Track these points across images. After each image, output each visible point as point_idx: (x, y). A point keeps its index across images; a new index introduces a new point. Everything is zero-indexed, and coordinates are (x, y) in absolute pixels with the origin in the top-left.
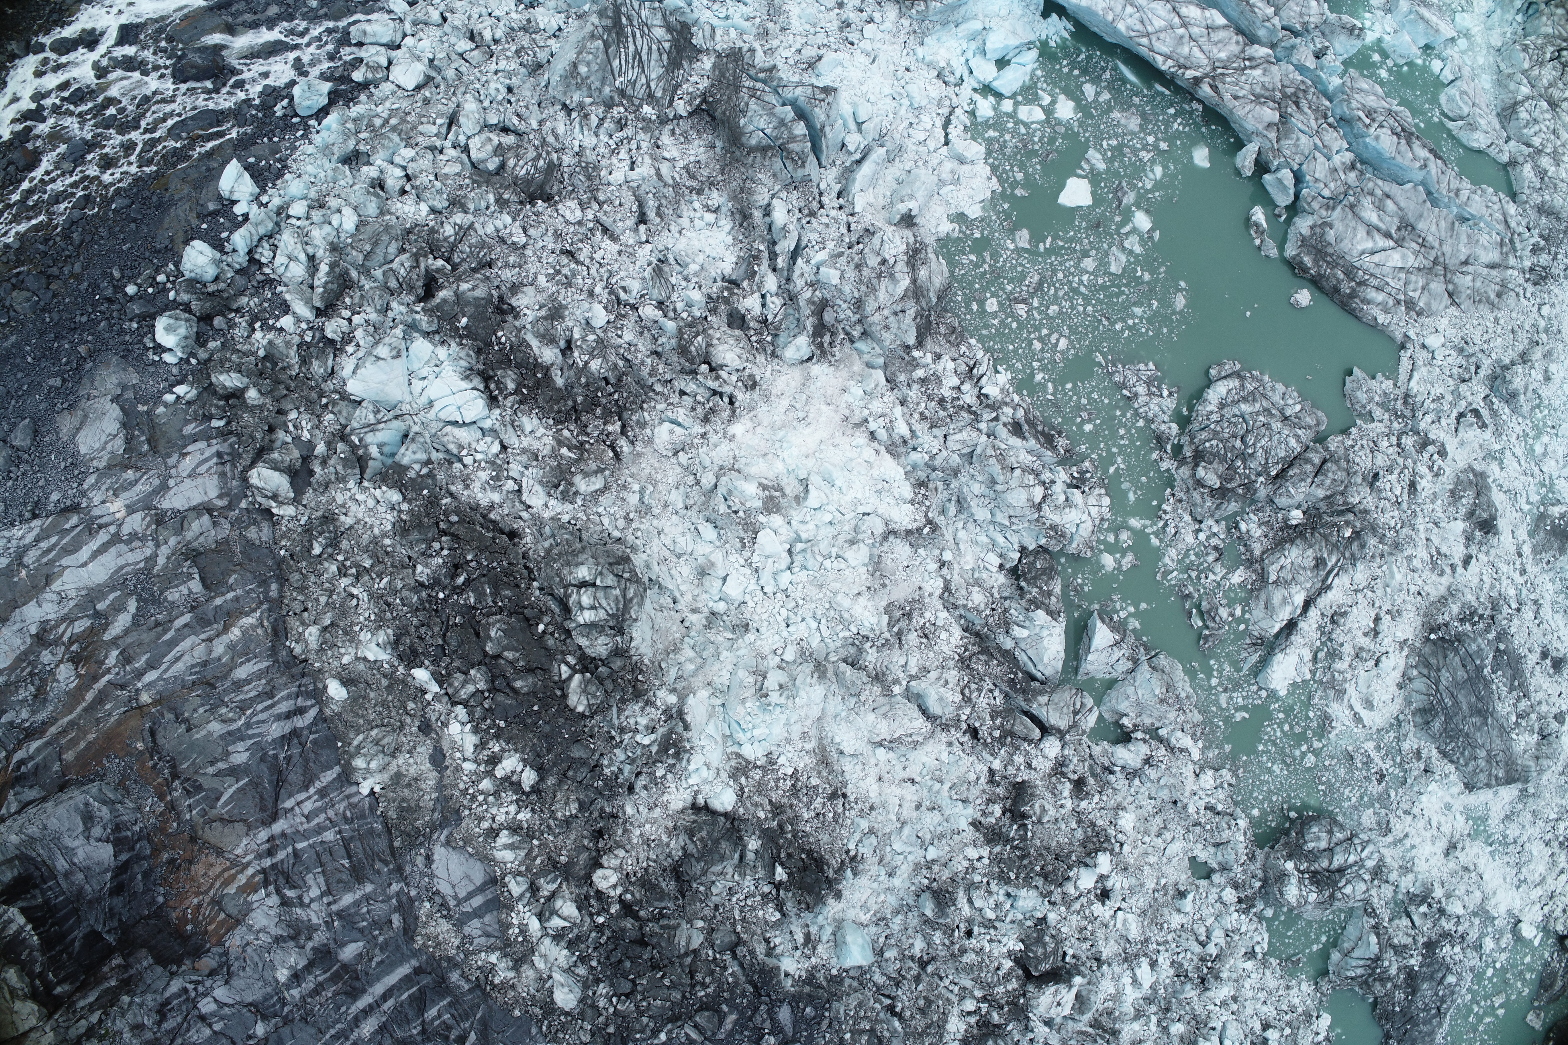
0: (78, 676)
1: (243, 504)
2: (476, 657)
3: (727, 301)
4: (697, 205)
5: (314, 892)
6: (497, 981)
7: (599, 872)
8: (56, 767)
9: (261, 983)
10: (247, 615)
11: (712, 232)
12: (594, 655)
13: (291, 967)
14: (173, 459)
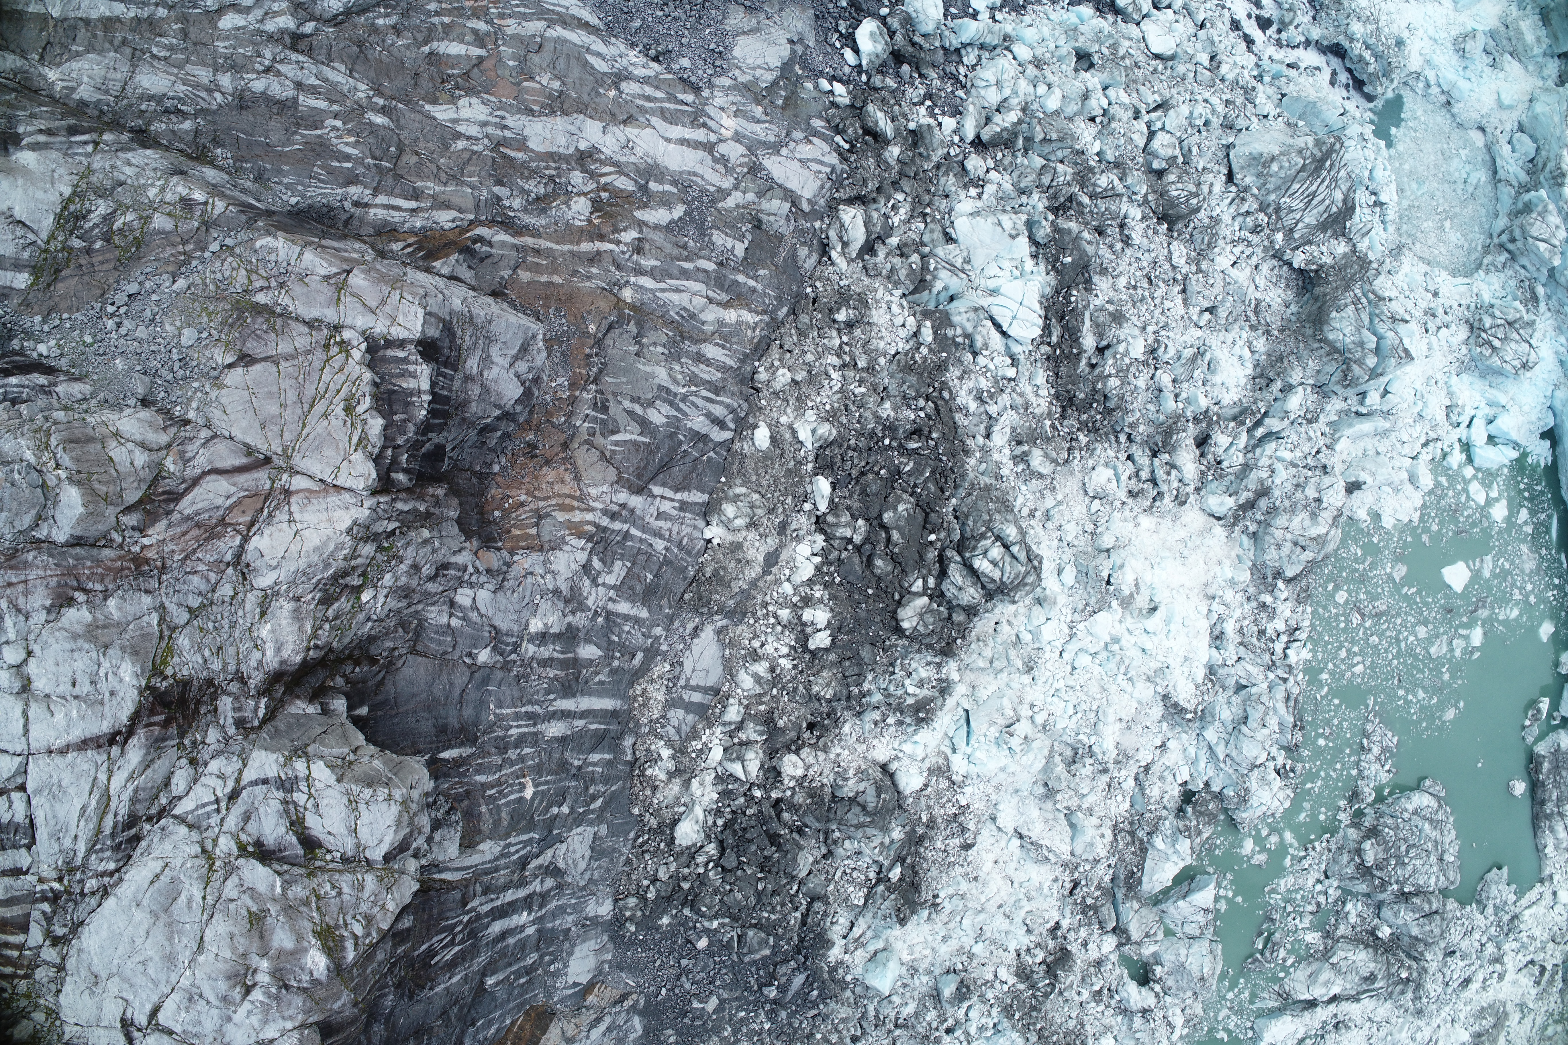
0: (589, 221)
2: (873, 513)
3: (1210, 423)
4: (1244, 335)
5: (611, 579)
6: (648, 772)
7: (793, 757)
8: (506, 273)
9: (515, 617)
10: (750, 311)
11: (1237, 364)
12: (948, 594)
13: (546, 625)
14: (798, 135)
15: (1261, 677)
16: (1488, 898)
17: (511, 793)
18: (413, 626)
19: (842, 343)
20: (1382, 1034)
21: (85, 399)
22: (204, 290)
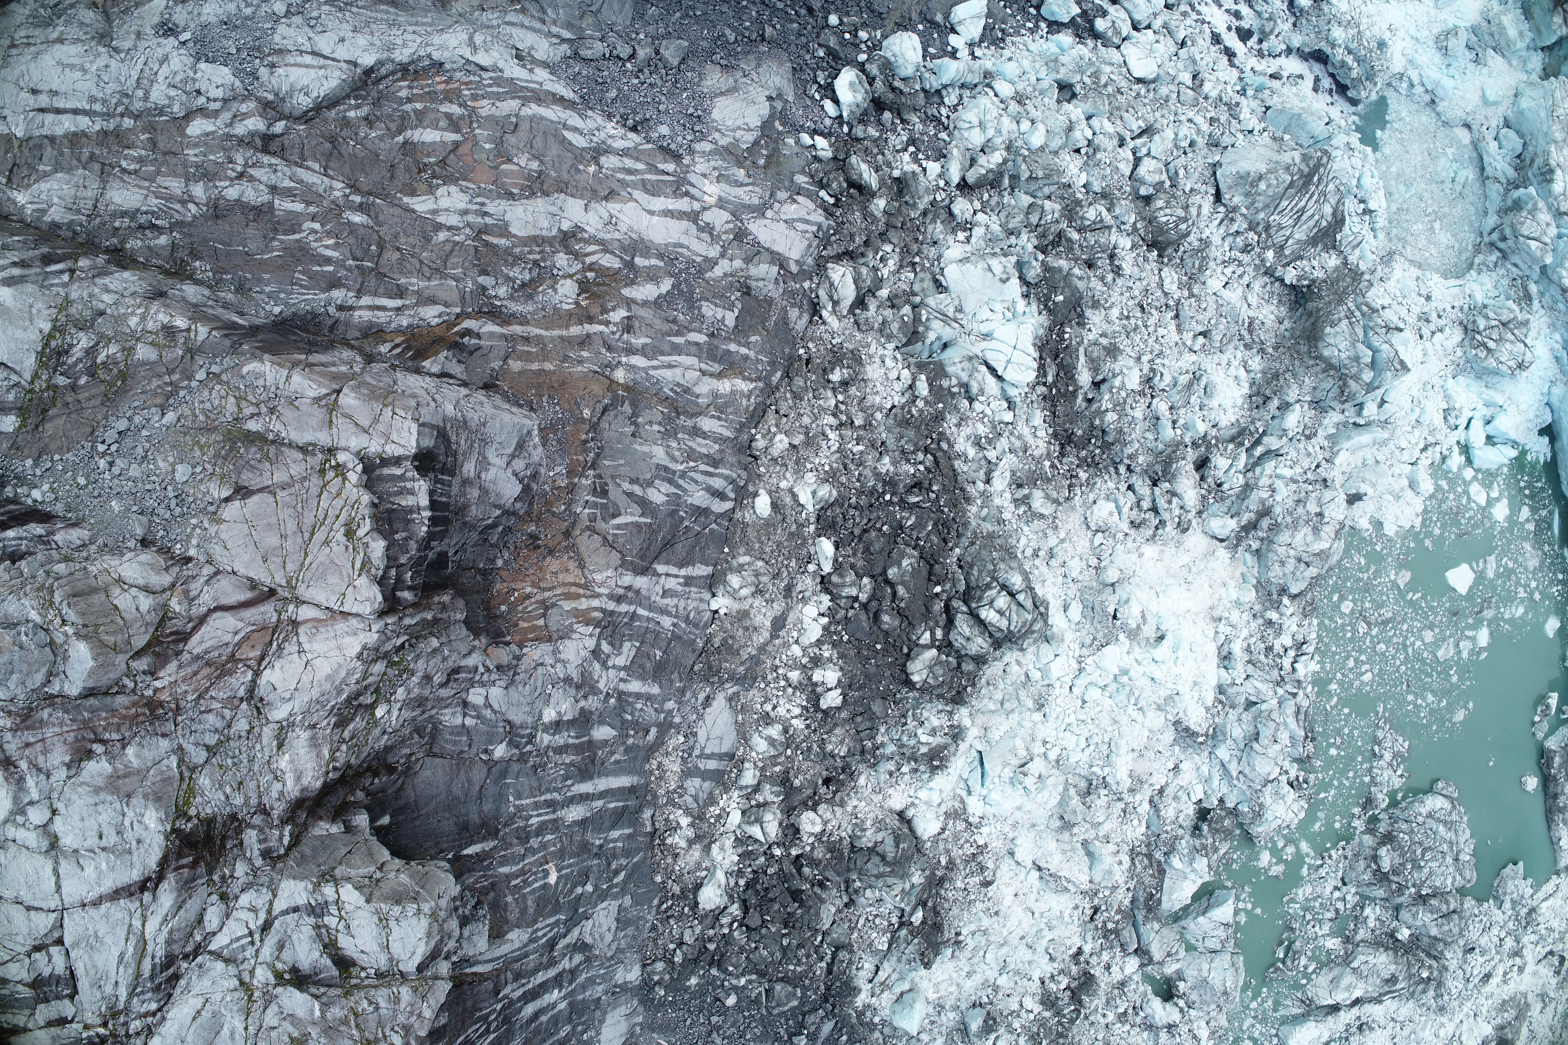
0: (577, 303)
1: (806, 285)
2: (877, 570)
3: (1209, 447)
4: (1239, 355)
5: (621, 661)
6: (669, 841)
7: (810, 814)
8: (496, 364)
9: (528, 709)
10: (744, 379)
11: (1233, 384)
12: (956, 644)
13: (559, 713)
14: (782, 195)
15: (1271, 693)
16: (1505, 894)
17: (536, 880)
18: (428, 730)
19: (838, 402)
20: (1405, 1033)
21: (84, 545)
22: (194, 421)
